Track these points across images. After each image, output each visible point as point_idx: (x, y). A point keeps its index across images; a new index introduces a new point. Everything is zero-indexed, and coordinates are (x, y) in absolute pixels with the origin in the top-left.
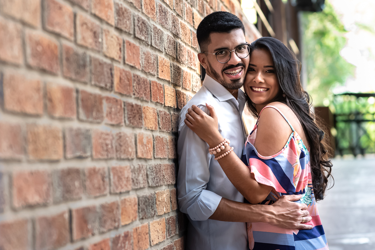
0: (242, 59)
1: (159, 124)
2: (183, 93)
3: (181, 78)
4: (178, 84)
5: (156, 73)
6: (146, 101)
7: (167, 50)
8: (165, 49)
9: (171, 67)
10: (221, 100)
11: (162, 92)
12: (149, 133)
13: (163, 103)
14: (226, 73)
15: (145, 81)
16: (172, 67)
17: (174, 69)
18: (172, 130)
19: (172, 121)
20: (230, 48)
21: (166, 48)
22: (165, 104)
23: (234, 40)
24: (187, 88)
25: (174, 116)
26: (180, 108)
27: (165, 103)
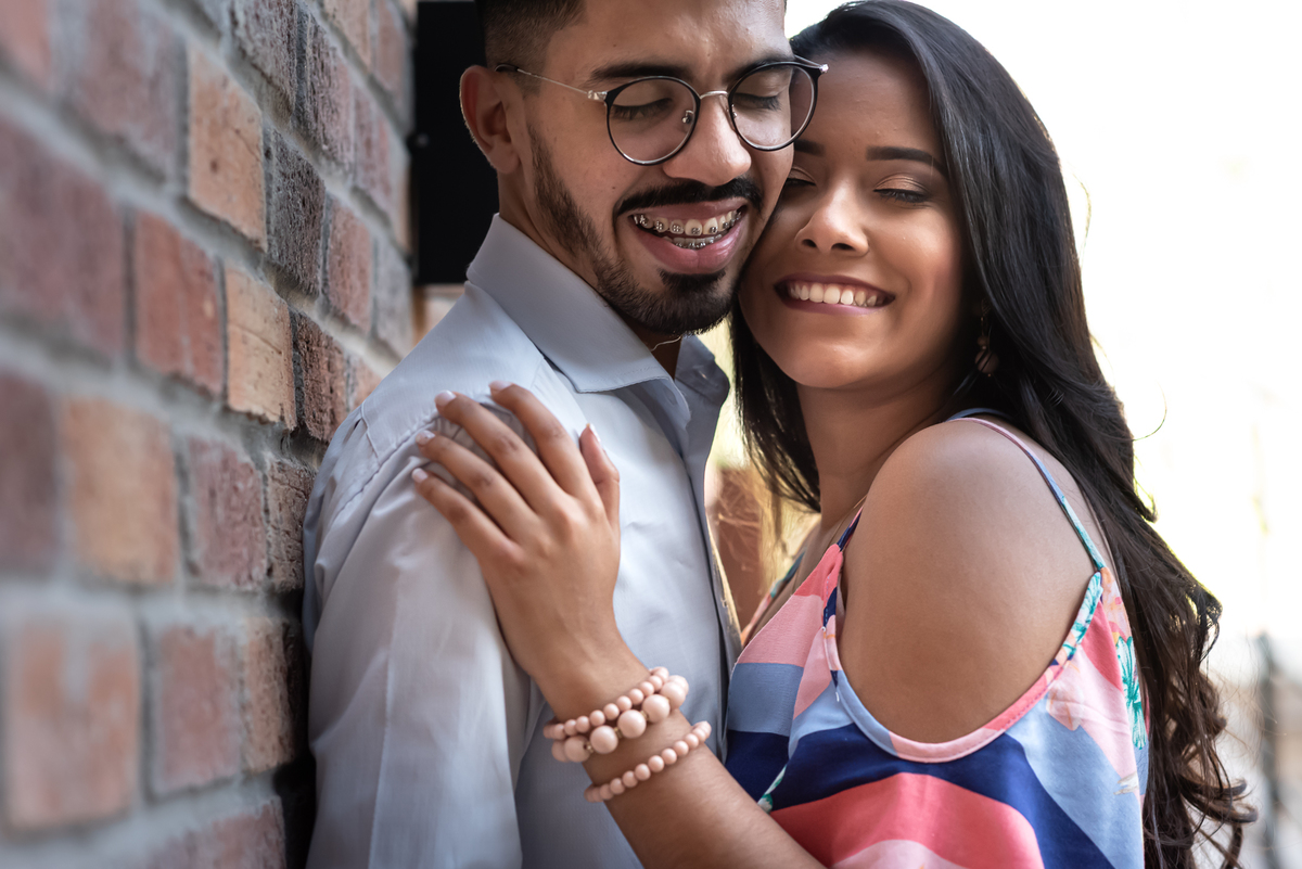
0: (755, 153)
1: (185, 534)
2: (329, 339)
3: (321, 242)
4: (305, 275)
5: (168, 163)
6: (96, 360)
7: (247, 27)
8: (235, 23)
9: (268, 154)
10: (586, 382)
11: (208, 308)
12: (112, 613)
13: (216, 388)
14: (640, 226)
15: (84, 198)
16: (275, 160)
17: (284, 174)
18: (270, 571)
19: (267, 511)
20: (702, 74)
21: (241, 17)
22: (225, 395)
23: (734, 26)
24: (350, 314)
25: (281, 482)
26: (313, 431)
27: (225, 388)
